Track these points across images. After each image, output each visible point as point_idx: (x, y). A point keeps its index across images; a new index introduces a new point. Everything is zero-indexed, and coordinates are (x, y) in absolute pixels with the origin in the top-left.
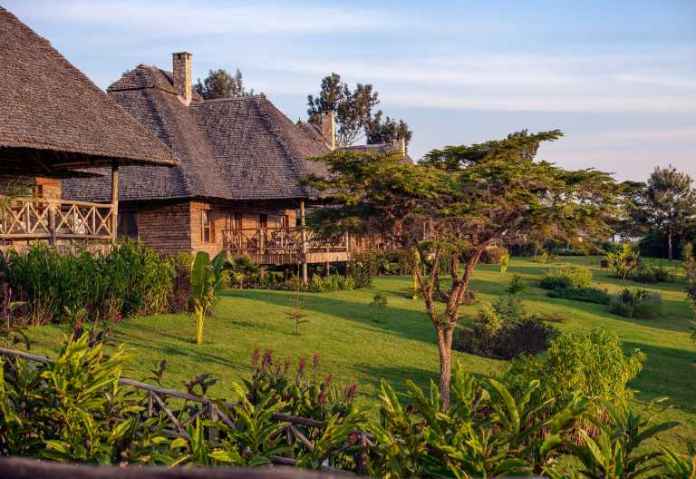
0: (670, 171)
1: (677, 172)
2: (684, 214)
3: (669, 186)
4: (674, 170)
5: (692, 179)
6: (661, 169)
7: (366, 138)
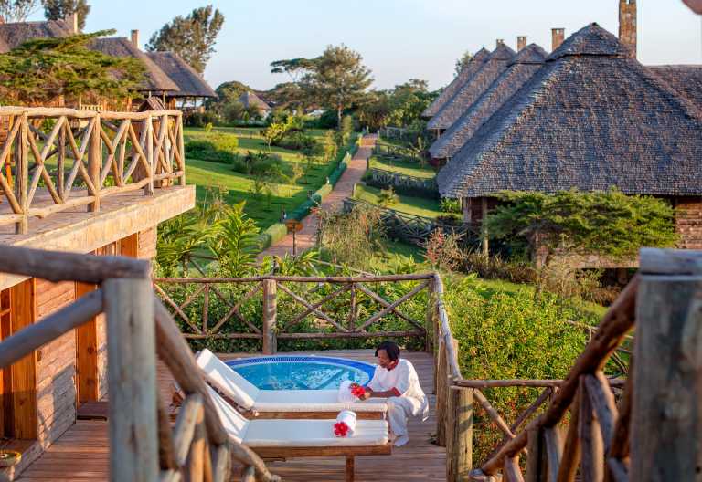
0: (341, 49)
1: (348, 50)
2: (352, 89)
3: (339, 62)
4: (346, 48)
5: (362, 56)
6: (334, 47)
7: (44, 10)
